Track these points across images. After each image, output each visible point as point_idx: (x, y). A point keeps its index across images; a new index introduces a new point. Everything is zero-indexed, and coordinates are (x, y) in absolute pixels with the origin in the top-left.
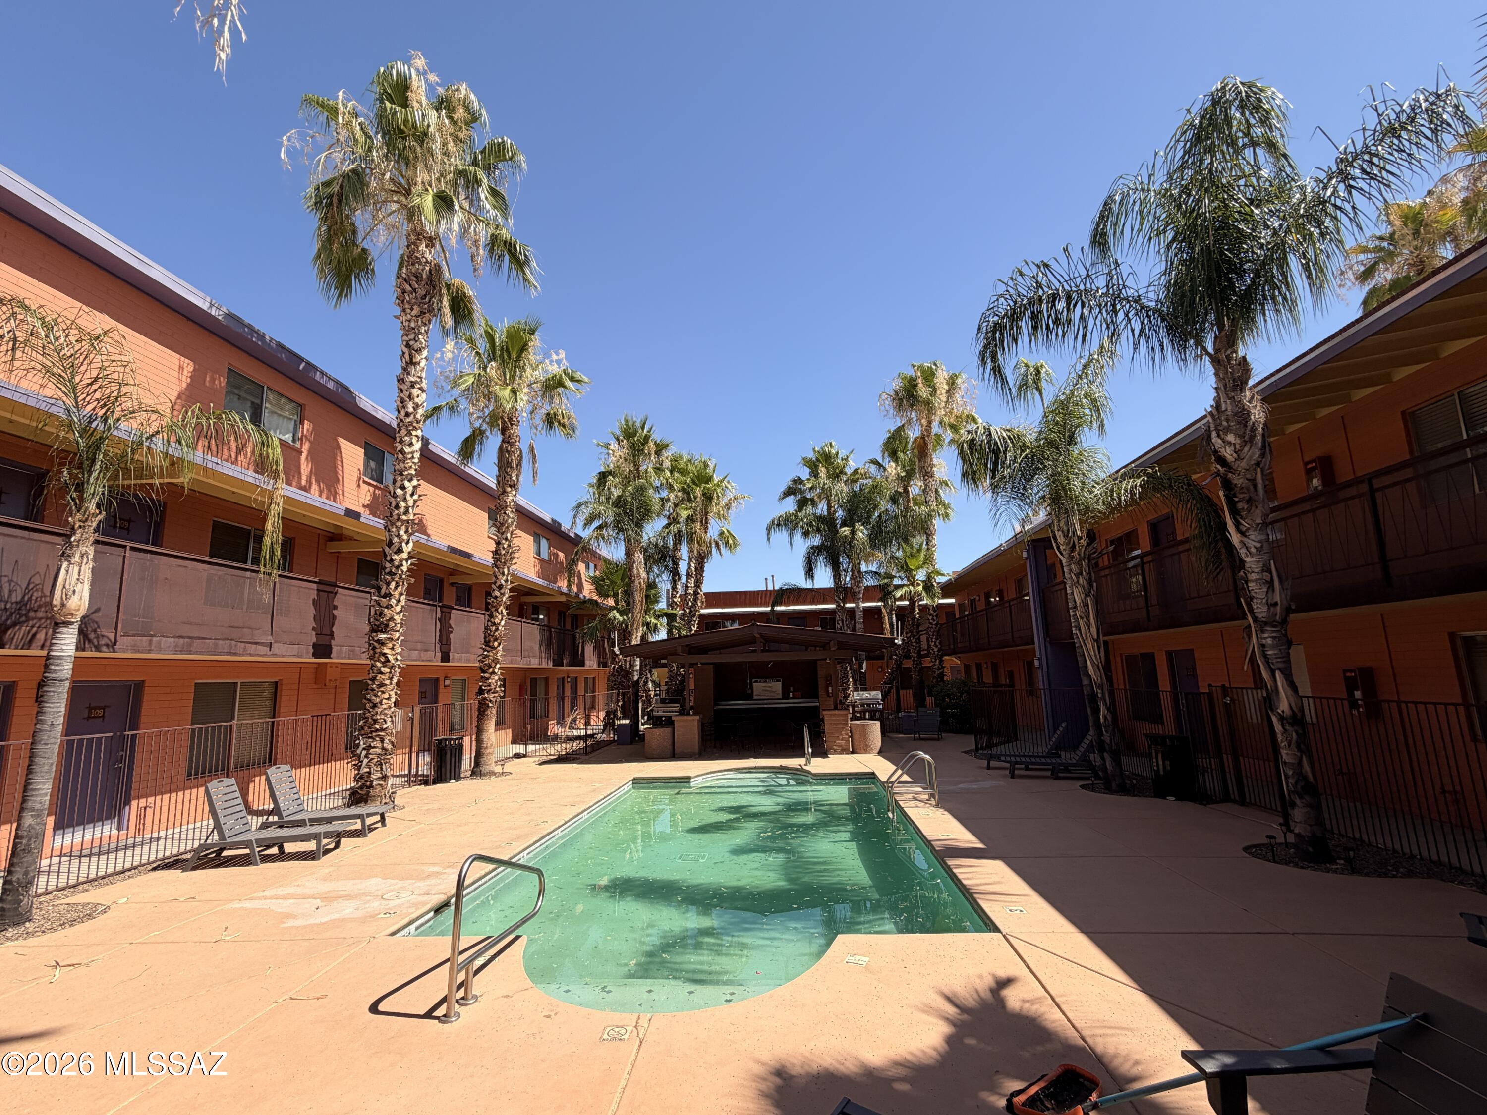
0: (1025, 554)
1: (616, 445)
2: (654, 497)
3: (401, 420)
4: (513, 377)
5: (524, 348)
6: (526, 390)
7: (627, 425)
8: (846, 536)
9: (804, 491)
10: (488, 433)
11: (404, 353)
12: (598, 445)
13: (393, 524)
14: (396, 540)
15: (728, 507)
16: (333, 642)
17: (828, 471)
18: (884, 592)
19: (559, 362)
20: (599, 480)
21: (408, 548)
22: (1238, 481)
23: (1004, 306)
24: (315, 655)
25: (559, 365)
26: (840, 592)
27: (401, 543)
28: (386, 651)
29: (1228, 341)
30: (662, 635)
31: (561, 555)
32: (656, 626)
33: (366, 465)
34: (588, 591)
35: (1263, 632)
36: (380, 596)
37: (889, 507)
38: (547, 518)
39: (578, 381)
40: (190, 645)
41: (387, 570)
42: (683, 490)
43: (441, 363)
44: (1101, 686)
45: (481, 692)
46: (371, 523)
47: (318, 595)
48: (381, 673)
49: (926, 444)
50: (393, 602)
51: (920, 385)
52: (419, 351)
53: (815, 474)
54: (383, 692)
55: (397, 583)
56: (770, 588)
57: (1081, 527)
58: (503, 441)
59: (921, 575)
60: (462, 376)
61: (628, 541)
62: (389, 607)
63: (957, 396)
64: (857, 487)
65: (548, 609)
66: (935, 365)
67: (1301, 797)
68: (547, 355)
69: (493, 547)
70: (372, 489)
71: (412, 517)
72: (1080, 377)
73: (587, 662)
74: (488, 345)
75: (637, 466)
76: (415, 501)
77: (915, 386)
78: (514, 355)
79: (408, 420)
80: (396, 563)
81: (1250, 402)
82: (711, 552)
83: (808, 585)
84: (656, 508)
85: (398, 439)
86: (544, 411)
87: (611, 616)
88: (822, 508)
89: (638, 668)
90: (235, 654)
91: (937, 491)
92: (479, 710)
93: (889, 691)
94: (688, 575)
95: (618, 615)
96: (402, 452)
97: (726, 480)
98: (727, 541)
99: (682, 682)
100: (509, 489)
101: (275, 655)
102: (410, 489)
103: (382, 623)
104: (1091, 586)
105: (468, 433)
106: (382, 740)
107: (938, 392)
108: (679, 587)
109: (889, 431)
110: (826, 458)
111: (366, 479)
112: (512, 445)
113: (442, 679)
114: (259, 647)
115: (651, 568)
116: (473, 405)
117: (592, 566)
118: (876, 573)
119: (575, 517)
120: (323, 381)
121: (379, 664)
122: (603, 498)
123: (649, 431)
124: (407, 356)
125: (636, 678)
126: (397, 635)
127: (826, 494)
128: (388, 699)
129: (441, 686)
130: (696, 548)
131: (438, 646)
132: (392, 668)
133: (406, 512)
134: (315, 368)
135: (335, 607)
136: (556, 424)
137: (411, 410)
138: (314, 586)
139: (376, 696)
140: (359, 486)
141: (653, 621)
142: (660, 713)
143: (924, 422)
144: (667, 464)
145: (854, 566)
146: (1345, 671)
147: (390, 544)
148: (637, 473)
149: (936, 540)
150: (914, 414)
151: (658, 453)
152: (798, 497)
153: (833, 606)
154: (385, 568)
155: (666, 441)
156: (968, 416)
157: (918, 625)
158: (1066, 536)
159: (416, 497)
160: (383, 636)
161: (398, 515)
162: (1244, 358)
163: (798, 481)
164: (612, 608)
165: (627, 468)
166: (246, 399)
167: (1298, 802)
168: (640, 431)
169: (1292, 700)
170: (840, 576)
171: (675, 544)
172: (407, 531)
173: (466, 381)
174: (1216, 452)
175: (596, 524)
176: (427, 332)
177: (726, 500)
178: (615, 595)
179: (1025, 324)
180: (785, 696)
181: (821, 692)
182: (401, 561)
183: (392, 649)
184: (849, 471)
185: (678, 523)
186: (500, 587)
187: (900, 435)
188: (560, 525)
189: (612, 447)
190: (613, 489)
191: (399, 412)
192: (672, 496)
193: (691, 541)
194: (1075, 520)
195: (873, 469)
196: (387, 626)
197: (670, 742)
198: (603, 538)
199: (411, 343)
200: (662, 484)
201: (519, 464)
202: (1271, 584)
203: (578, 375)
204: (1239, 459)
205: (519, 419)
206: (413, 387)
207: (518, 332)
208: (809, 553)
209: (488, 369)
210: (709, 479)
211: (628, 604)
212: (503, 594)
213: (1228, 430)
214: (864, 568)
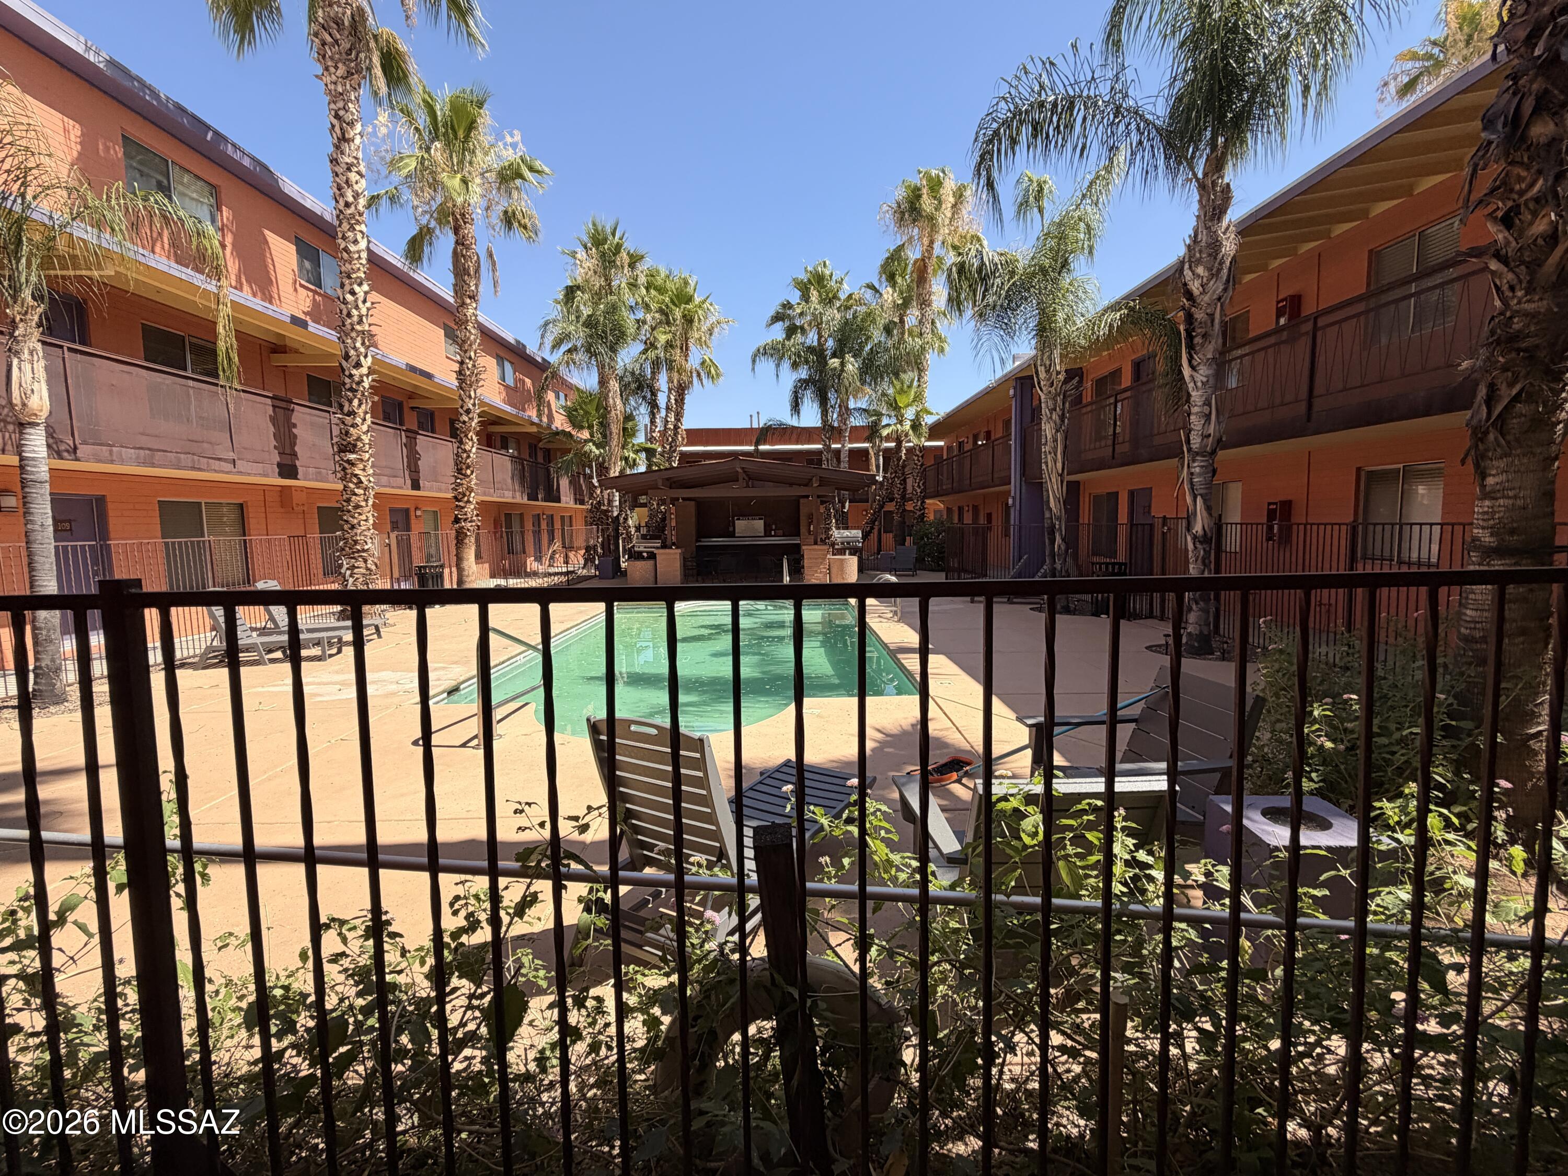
0: (1012, 392)
1: (584, 254)
2: (629, 320)
3: (341, 211)
4: (461, 162)
5: (471, 126)
6: (478, 180)
7: (596, 230)
8: (835, 369)
9: (794, 317)
10: (437, 232)
11: (333, 126)
12: (564, 253)
13: (347, 335)
14: (352, 352)
15: (711, 331)
16: (297, 463)
17: (820, 296)
18: (872, 432)
19: (514, 146)
20: (566, 295)
21: (367, 362)
22: (1199, 315)
23: (1004, 110)
24: (282, 475)
25: (514, 149)
26: (828, 431)
27: (358, 356)
28: (357, 472)
29: (1217, 165)
30: (642, 468)
31: (528, 382)
32: (634, 460)
33: (301, 266)
34: (560, 422)
35: (1194, 461)
36: (343, 414)
37: (883, 339)
38: (510, 338)
39: (538, 172)
40: (152, 457)
41: (348, 386)
42: (661, 311)
43: (374, 139)
44: (1059, 519)
45: (457, 520)
46: (321, 333)
47: (274, 411)
48: (356, 495)
49: (925, 267)
50: (358, 420)
51: (925, 196)
52: (351, 124)
53: (806, 298)
54: (360, 514)
55: (360, 400)
56: (755, 426)
57: (1061, 361)
58: (457, 243)
59: (910, 414)
60: (402, 159)
61: (601, 367)
62: (354, 425)
63: (964, 212)
64: (849, 316)
65: (518, 442)
66: (944, 172)
67: (1197, 603)
68: (500, 137)
69: (456, 367)
70: (310, 294)
71: (367, 328)
72: (1084, 196)
73: (563, 498)
74: (428, 120)
75: (608, 280)
76: (368, 309)
77: (919, 197)
78: (461, 134)
79: (349, 211)
80: (356, 379)
81: (1224, 233)
82: (691, 382)
83: (794, 422)
84: (631, 329)
85: (340, 235)
86: (501, 208)
87: (587, 448)
88: (812, 338)
89: (617, 503)
90: (200, 469)
91: (933, 322)
92: (457, 538)
93: (870, 532)
94: (668, 409)
95: (594, 448)
96: (346, 250)
97: (709, 301)
98: (709, 370)
99: (664, 519)
100: (468, 301)
101: (240, 473)
102: (361, 296)
103: (349, 443)
104: (1063, 421)
105: (414, 231)
106: (365, 561)
107: (944, 206)
108: (658, 420)
109: (888, 250)
110: (819, 280)
111: (303, 282)
112: (468, 248)
113: (412, 510)
114: (222, 463)
115: (627, 400)
116: (417, 195)
117: (562, 395)
118: (865, 410)
119: (543, 337)
120: (237, 156)
121: (351, 485)
122: (573, 317)
123: (621, 239)
124: (337, 129)
125: (615, 514)
126: (367, 456)
127: (817, 323)
128: (366, 520)
129: (413, 517)
130: (675, 376)
131: (407, 473)
132: (365, 489)
133: (360, 322)
134: (225, 139)
135: (295, 426)
136: (516, 225)
137: (351, 199)
138: (269, 401)
139: (353, 517)
140: (296, 290)
141: (632, 455)
142: (642, 549)
143: (926, 241)
144: (642, 280)
145: (842, 401)
146: (1269, 504)
147: (347, 357)
148: (609, 288)
149: (928, 376)
150: (916, 231)
151: (632, 266)
152: (787, 323)
153: (820, 446)
154: (344, 384)
155: (641, 251)
156: (972, 237)
157: (904, 467)
158: (1047, 371)
159: (368, 304)
160: (352, 457)
161: (352, 324)
162: (1228, 185)
163: (787, 306)
164: (586, 441)
165: (598, 282)
166: (148, 176)
167: (1194, 607)
168: (611, 238)
169: (1206, 521)
170: (827, 412)
171: (653, 373)
172: (363, 344)
173: (407, 165)
174: (1185, 284)
175: (564, 348)
176: (357, 99)
177: (708, 324)
178: (590, 427)
179: (1026, 132)
180: (767, 533)
181: (803, 530)
182: (361, 376)
183: (364, 470)
184: (843, 296)
185: (656, 348)
186: (468, 411)
187: (900, 257)
188: (524, 346)
189: (579, 256)
190: (582, 307)
191: (337, 202)
192: (649, 317)
193: (670, 369)
194: (1056, 353)
195: (869, 294)
196: (355, 446)
197: (653, 574)
198: (574, 363)
199: (341, 113)
200: (637, 304)
201: (477, 271)
202: (1208, 417)
203: (538, 164)
204: (1204, 292)
205: (474, 216)
206: (349, 169)
207: (464, 105)
208: (795, 387)
209: (432, 151)
210: (690, 299)
211: (605, 436)
212: (471, 419)
213: (1199, 262)
214: (852, 405)
